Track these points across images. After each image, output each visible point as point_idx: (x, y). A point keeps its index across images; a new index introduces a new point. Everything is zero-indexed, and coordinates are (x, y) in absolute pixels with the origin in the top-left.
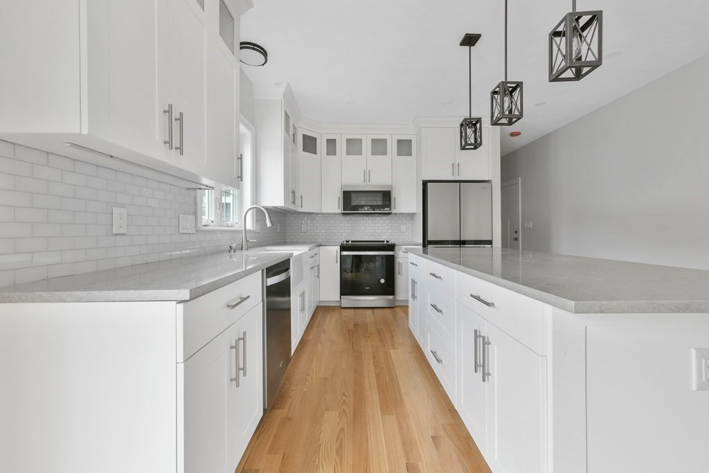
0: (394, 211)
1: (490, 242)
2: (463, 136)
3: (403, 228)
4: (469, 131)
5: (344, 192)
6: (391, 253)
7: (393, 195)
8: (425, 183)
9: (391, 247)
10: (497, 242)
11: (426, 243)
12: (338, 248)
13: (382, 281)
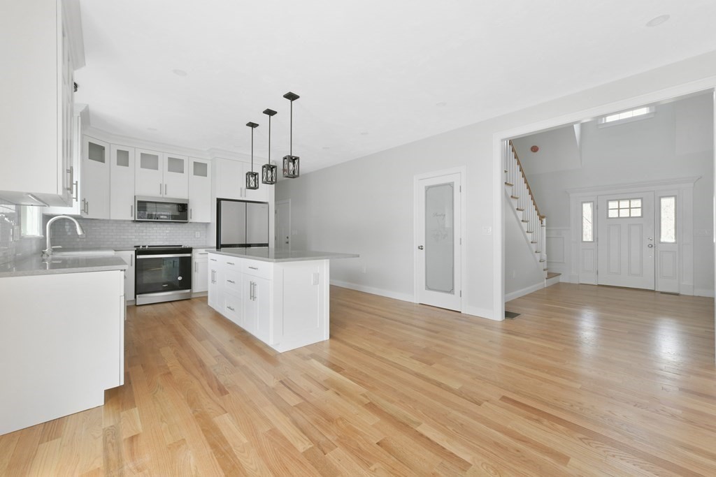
0: (190, 220)
1: (267, 245)
2: (248, 181)
3: (198, 234)
4: (252, 179)
5: (139, 202)
6: (188, 255)
7: (190, 207)
8: (219, 200)
9: (189, 250)
10: (272, 245)
11: (219, 246)
12: (133, 253)
13: (180, 278)
